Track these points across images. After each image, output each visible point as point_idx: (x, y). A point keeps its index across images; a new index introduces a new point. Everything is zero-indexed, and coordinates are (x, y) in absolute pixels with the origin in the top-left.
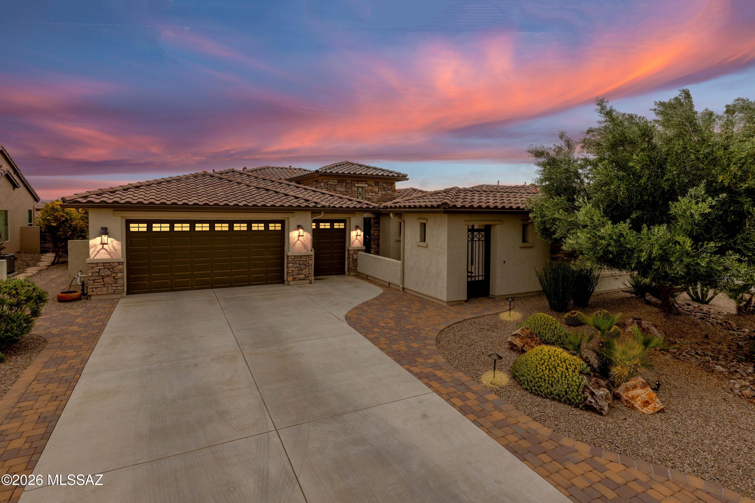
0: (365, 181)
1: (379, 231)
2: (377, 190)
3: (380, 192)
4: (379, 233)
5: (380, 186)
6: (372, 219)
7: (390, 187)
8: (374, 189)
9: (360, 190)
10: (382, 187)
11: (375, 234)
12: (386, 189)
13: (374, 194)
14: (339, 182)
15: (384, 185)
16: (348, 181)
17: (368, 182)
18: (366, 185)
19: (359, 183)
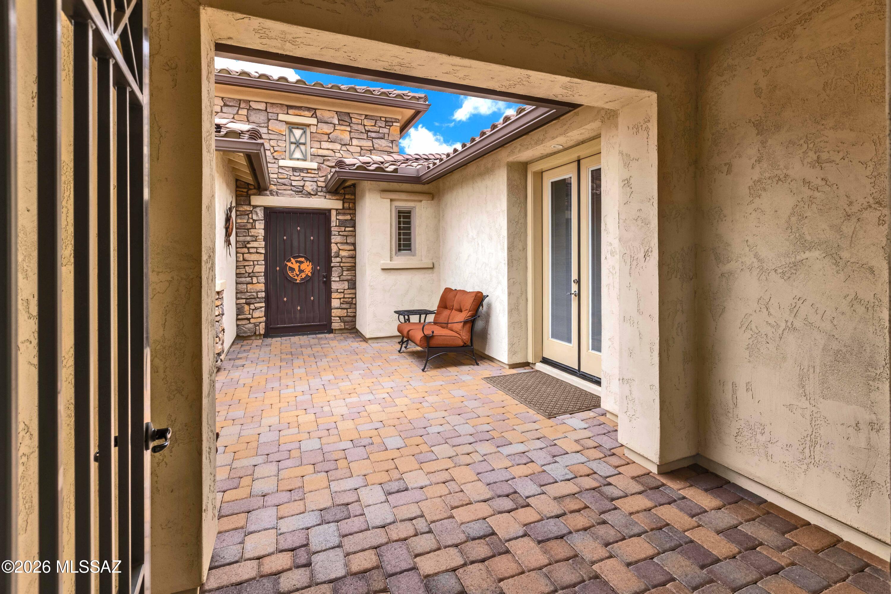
0: (309, 109)
1: (354, 244)
2: (346, 137)
3: (355, 142)
4: (355, 250)
5: (355, 127)
6: (334, 213)
7: (386, 131)
8: (336, 133)
9: (298, 133)
10: (361, 128)
11: (343, 253)
12: (373, 135)
13: (337, 146)
14: (225, 105)
15: (366, 122)
16: (254, 105)
17: (318, 113)
18: (314, 121)
19: (290, 112)
